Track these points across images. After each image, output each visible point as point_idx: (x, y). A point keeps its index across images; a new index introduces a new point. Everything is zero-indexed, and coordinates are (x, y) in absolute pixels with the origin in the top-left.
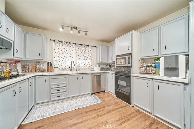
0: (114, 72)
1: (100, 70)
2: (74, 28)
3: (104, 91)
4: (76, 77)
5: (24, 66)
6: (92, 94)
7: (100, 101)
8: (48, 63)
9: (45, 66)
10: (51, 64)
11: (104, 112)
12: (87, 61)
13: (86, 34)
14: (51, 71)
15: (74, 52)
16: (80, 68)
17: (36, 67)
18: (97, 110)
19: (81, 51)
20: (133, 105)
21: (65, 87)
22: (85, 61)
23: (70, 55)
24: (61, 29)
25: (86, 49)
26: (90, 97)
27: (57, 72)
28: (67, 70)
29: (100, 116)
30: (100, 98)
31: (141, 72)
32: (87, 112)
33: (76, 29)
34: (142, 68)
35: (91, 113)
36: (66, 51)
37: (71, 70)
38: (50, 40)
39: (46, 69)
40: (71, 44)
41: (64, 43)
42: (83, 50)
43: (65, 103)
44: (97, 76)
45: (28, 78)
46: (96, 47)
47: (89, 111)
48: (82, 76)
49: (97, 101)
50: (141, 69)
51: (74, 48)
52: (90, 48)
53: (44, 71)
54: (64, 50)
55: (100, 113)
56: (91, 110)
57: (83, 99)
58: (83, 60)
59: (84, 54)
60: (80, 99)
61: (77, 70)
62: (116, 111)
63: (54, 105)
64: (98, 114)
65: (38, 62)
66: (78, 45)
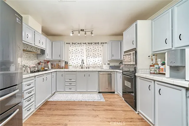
0: (121, 71)
1: (110, 69)
2: (81, 30)
3: (114, 92)
4: (83, 74)
5: (52, 64)
6: (99, 92)
7: (103, 100)
8: (65, 62)
9: (63, 64)
10: (67, 63)
11: (100, 109)
12: (97, 59)
13: (92, 33)
14: (67, 68)
15: (85, 51)
16: (90, 66)
17: (58, 65)
18: (95, 106)
19: (91, 50)
20: (138, 112)
21: (75, 82)
22: (94, 59)
23: (81, 54)
24: (71, 35)
25: (96, 46)
26: (95, 95)
27: (71, 69)
28: (79, 67)
29: (95, 111)
30: (105, 98)
31: (151, 72)
32: (86, 105)
33: (83, 31)
34: (153, 66)
35: (89, 106)
36: (78, 51)
37: (82, 68)
38: (67, 43)
39: (64, 66)
40: (82, 44)
41: (76, 44)
42: (93, 49)
43: (74, 95)
44: (108, 74)
45: (52, 72)
46: (106, 43)
47: (89, 105)
48: (89, 73)
49: (100, 100)
50: (151, 67)
51: (84, 47)
52: (99, 45)
53: (63, 68)
54: (76, 50)
55: (97, 108)
56: (90, 105)
57: (89, 95)
58: (92, 58)
59: (93, 53)
60: (86, 95)
61: (87, 68)
62: (113, 112)
63: (67, 95)
64: (95, 109)
65: (60, 61)
66: (87, 44)
